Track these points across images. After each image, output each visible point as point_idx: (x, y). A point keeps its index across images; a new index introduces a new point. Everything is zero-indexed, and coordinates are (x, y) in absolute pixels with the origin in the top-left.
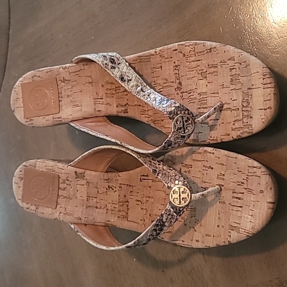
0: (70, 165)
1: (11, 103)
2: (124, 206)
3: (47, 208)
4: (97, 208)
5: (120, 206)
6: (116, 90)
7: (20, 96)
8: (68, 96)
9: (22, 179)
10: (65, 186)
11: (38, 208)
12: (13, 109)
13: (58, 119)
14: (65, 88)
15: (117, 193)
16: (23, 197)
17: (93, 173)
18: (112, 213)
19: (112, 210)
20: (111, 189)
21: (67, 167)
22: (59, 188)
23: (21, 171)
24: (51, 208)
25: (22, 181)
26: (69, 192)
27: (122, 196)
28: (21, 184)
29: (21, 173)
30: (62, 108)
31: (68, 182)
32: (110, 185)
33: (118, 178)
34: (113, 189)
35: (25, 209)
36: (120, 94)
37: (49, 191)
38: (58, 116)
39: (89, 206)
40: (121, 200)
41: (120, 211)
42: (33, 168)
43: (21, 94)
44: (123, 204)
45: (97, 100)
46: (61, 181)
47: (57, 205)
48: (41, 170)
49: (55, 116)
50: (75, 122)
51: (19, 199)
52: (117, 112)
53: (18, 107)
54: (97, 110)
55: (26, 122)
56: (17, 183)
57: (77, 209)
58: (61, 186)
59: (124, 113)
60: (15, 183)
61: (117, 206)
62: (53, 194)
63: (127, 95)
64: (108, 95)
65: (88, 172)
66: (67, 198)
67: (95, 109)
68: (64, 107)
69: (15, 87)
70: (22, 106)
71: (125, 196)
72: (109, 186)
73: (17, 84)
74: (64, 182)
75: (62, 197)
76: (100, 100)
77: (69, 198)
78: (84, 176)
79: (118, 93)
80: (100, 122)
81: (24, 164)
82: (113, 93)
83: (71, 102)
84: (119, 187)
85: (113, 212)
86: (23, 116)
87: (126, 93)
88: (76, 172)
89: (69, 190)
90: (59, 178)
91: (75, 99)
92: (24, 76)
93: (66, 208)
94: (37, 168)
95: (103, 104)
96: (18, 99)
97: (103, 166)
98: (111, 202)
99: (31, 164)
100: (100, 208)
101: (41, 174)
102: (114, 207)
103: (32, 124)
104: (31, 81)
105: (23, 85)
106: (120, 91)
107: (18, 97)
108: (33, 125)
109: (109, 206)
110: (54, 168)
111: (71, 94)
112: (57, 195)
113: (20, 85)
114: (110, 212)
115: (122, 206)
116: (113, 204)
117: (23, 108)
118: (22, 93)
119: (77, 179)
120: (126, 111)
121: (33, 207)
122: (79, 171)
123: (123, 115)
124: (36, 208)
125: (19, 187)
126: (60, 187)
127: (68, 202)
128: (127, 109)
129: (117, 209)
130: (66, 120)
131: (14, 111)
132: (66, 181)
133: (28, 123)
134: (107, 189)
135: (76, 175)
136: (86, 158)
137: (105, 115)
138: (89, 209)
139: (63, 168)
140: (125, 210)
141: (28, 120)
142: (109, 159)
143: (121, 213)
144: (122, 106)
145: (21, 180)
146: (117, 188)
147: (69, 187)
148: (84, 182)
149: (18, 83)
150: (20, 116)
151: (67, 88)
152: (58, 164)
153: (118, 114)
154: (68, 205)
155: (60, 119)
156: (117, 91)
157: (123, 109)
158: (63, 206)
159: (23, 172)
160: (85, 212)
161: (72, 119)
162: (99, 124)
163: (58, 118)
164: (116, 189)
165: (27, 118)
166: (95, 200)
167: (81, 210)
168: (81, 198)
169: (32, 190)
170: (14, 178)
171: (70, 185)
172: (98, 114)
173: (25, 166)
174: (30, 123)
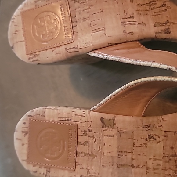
0: (92, 111)
1: (9, 37)
2: (171, 162)
3: (63, 171)
4: (133, 166)
5: (166, 162)
6: (150, 6)
7: (20, 27)
8: (85, 19)
9: (27, 133)
10: (85, 138)
11: (49, 171)
12: (11, 46)
13: (72, 50)
14: (79, 9)
15: (161, 145)
16: (28, 157)
17: (127, 118)
18: (154, 173)
19: (154, 169)
20: (152, 139)
21: (89, 113)
22: (77, 143)
23: (24, 123)
24: (68, 170)
25: (27, 136)
26: (92, 147)
27: (168, 148)
28: (26, 140)
29: (24, 126)
30: (77, 35)
31: (90, 134)
32: (152, 133)
33: (162, 123)
34: (155, 139)
35: (32, 173)
36: (156, 10)
37: (64, 147)
38: (72, 45)
39: (122, 165)
40: (166, 154)
41: (165, 169)
42: (41, 117)
43: (21, 25)
44: (170, 159)
45: (126, 20)
46: (80, 133)
47: (76, 165)
48: (51, 120)
49: (68, 46)
50: (97, 51)
51: (23, 160)
52: (155, 33)
53: (17, 42)
54: (128, 32)
55: (29, 59)
56: (20, 140)
57: (105, 169)
58: (81, 139)
59: (165, 33)
60: (17, 139)
61: (161, 163)
62: (69, 151)
63: (166, 10)
64: (140, 12)
65: (119, 118)
66: (90, 155)
67: (124, 31)
68: (80, 34)
69: (13, 17)
70: (23, 39)
71: (172, 148)
72: (149, 135)
73: (15, 14)
74: (85, 134)
75: (83, 154)
76: (130, 20)
77: (92, 155)
78: (114, 124)
79: (154, 8)
80: (132, 48)
81: (28, 113)
82: (148, 9)
83: (90, 25)
84: (165, 136)
85: (155, 171)
86: (25, 52)
87: (164, 8)
88: (102, 119)
89: (92, 144)
90: (78, 128)
91: (95, 22)
92: (24, 3)
93: (88, 170)
94: (47, 118)
95: (134, 24)
96: (17, 31)
97: (139, 108)
98: (152, 157)
99: (38, 112)
100: (138, 167)
101: (52, 125)
102: (158, 165)
103: (37, 60)
104: (33, 7)
105: (24, 14)
106: (155, 6)
107: (17, 30)
108: (38, 62)
109: (150, 164)
110: (70, 115)
111: (88, 16)
112: (75, 151)
113: (19, 13)
114: (151, 171)
115: (168, 162)
116: (156, 159)
117: (24, 42)
118: (23, 23)
119: (104, 129)
120: (168, 31)
121: (43, 171)
122: (107, 116)
123: (164, 36)
124: (47, 171)
125: (23, 145)
126: (79, 140)
127: (92, 161)
128: (168, 29)
129: (161, 167)
130: (84, 49)
131: (12, 47)
132: (87, 132)
133: (32, 60)
134: (146, 140)
135: (103, 122)
136: (117, 97)
137: (139, 38)
138: (122, 169)
139: (83, 115)
140: (172, 167)
141: (32, 56)
142: (146, 98)
143: (167, 172)
144: (161, 25)
145: (25, 135)
146: (162, 137)
147: (91, 140)
148: (114, 132)
149: (17, 12)
150: (21, 52)
151: (82, 9)
152: (75, 110)
153: (157, 35)
154: (91, 165)
155: (76, 50)
156: (152, 7)
157: (163, 28)
158: (85, 166)
159: (27, 125)
160: (116, 173)
161: (92, 48)
162: (132, 50)
163: (74, 48)
164: (160, 139)
165: (31, 54)
166: (129, 156)
167: (111, 170)
168: (109, 154)
169: (41, 147)
170: (15, 133)
171: (93, 137)
172: (129, 37)
173: (29, 116)
174: (35, 59)
